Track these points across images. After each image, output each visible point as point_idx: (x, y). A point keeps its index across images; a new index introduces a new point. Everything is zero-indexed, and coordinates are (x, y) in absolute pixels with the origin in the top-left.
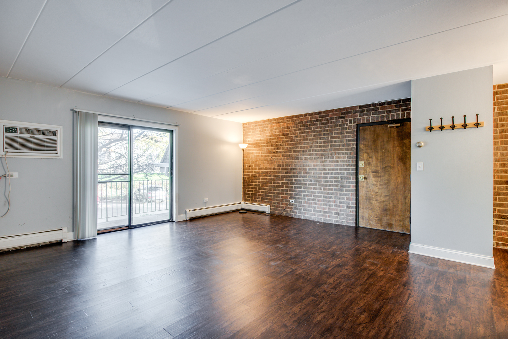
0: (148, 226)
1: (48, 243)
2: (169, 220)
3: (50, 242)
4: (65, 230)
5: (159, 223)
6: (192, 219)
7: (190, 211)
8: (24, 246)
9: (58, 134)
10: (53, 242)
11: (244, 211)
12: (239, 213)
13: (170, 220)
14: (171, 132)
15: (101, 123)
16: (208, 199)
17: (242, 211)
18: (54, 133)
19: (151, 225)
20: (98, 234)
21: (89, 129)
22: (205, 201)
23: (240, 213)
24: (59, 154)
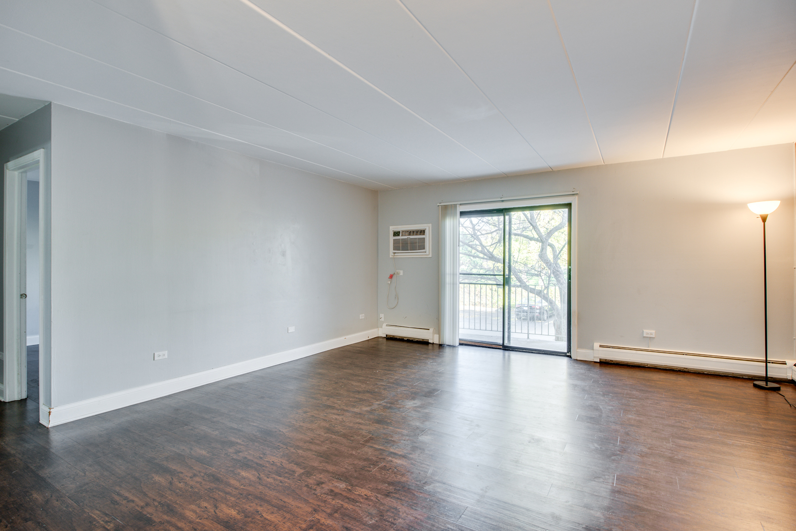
0: (529, 352)
1: (421, 340)
2: (565, 353)
3: (423, 340)
4: (431, 330)
5: (548, 354)
6: (605, 364)
7: (601, 346)
8: (406, 337)
9: (427, 232)
10: (425, 340)
11: (771, 385)
12: (752, 385)
13: (568, 354)
14: (569, 205)
15: (463, 214)
16: (654, 331)
17: (763, 384)
18: (422, 232)
19: (533, 353)
20: (461, 344)
21: (449, 223)
22: (645, 335)
23: (755, 386)
24: (427, 253)
